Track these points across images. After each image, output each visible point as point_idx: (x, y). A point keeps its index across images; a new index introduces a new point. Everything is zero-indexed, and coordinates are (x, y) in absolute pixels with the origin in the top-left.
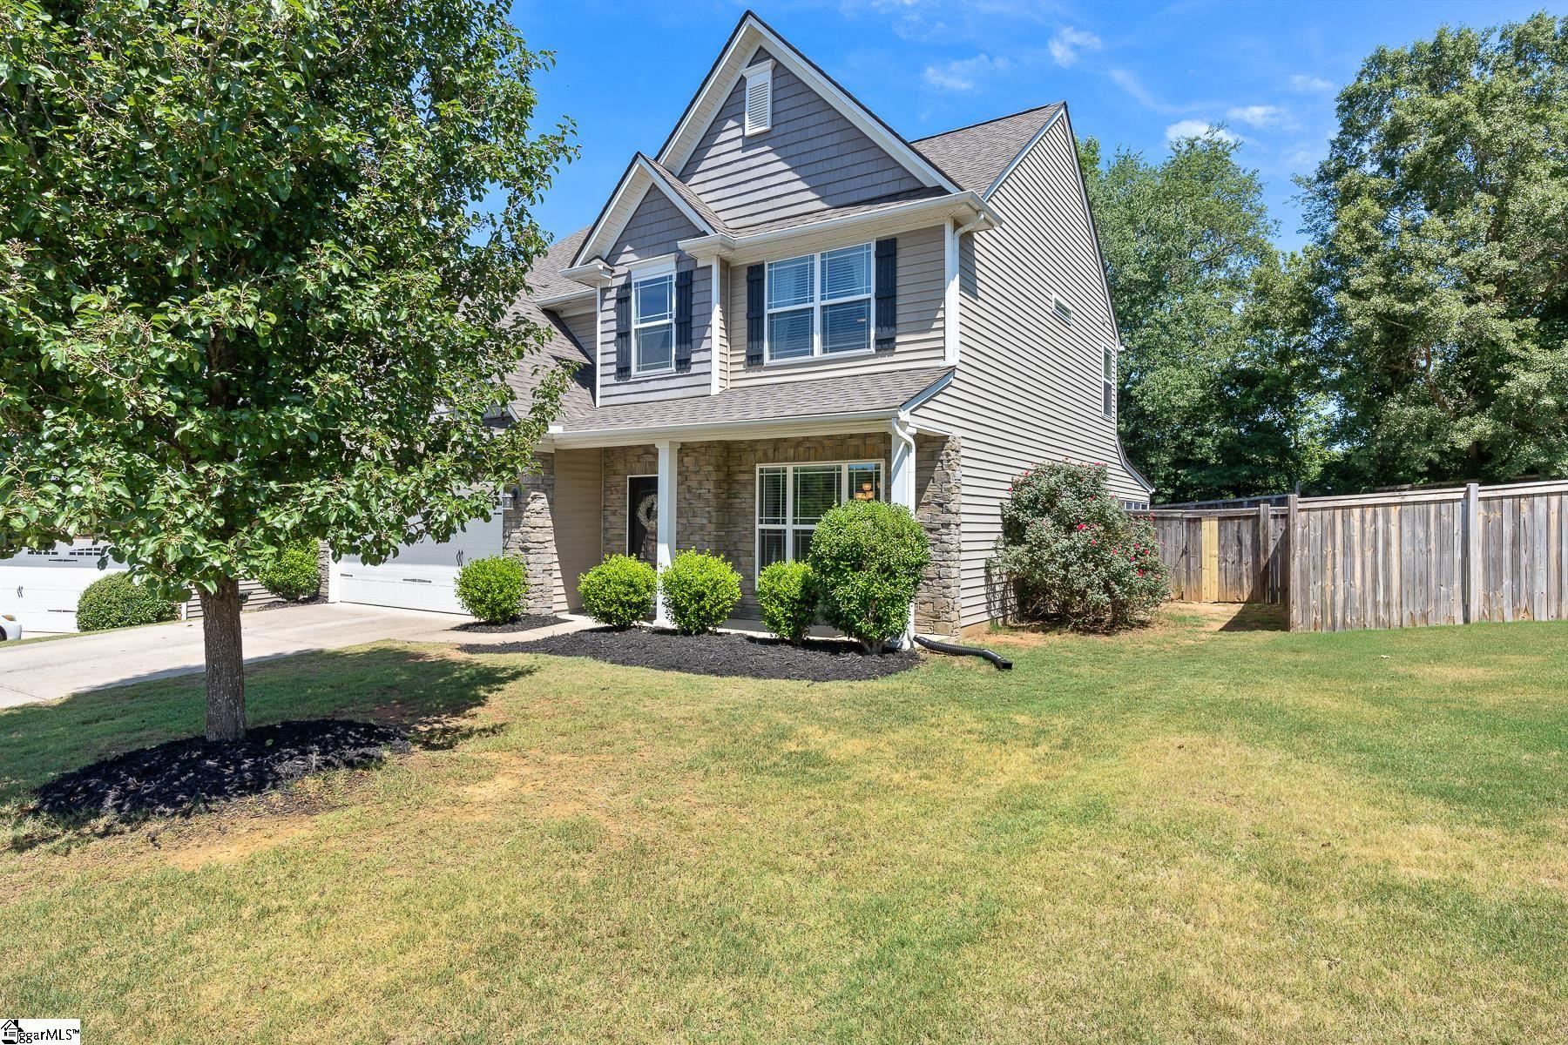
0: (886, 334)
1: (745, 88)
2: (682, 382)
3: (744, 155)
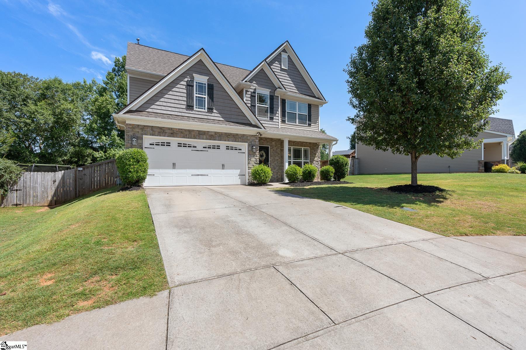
0: (309, 123)
1: (281, 56)
2: (271, 123)
3: (281, 72)
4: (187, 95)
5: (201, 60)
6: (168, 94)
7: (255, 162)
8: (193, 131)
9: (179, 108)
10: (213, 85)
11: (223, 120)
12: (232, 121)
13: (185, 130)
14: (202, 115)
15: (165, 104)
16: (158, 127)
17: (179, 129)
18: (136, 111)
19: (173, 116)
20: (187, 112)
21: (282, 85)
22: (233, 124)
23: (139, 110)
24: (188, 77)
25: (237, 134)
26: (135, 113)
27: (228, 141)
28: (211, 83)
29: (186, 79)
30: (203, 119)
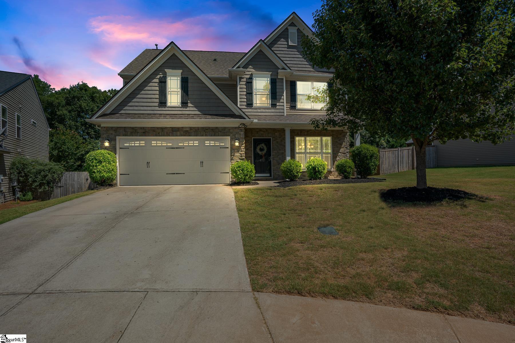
1: (288, 32)
2: (273, 110)
3: (288, 50)
4: (160, 92)
5: (174, 54)
6: (140, 94)
7: (240, 157)
8: (166, 128)
9: (151, 106)
10: (187, 78)
11: (200, 113)
12: (210, 113)
13: (158, 128)
14: (176, 110)
15: (137, 104)
16: (130, 127)
17: (151, 128)
18: (111, 114)
19: (144, 115)
20: (159, 109)
21: (286, 64)
22: (210, 117)
23: (113, 112)
24: (161, 74)
25: (217, 127)
26: (108, 117)
27: (206, 135)
28: (186, 76)
29: (158, 77)
30: (176, 114)
